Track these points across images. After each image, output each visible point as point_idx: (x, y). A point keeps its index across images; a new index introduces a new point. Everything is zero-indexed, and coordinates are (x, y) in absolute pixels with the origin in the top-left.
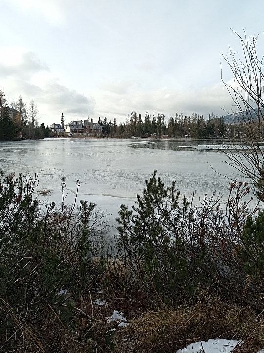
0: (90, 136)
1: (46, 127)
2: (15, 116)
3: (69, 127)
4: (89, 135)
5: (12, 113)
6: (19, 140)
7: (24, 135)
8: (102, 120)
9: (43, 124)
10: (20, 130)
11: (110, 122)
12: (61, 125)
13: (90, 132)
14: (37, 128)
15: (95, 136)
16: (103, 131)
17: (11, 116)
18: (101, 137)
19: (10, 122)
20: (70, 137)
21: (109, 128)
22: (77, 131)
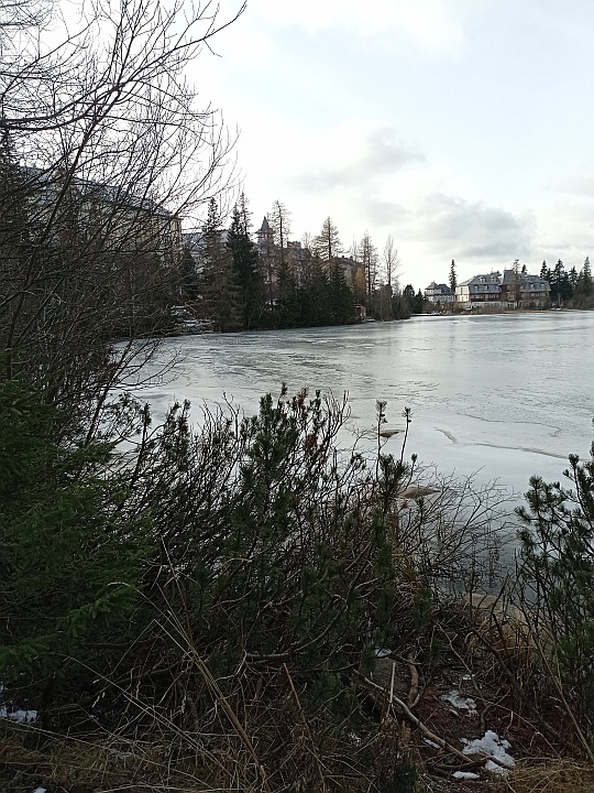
0: (518, 308)
1: (416, 293)
2: (354, 273)
3: (466, 290)
4: (515, 304)
5: (349, 267)
6: (359, 322)
7: (369, 313)
8: (552, 267)
9: (409, 287)
10: (362, 302)
11: (573, 271)
12: (449, 286)
13: (518, 298)
14: (397, 297)
15: (532, 308)
16: (553, 294)
17: (348, 274)
18: (546, 308)
19: (344, 286)
20: (468, 313)
21: (570, 287)
22: (487, 296)
